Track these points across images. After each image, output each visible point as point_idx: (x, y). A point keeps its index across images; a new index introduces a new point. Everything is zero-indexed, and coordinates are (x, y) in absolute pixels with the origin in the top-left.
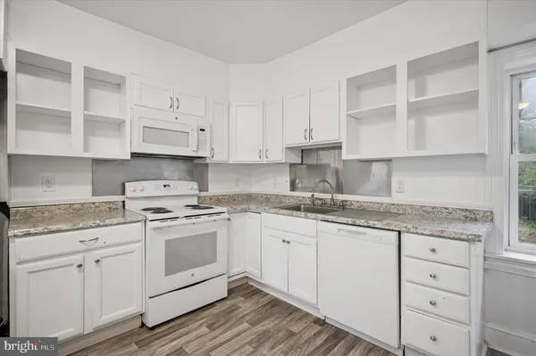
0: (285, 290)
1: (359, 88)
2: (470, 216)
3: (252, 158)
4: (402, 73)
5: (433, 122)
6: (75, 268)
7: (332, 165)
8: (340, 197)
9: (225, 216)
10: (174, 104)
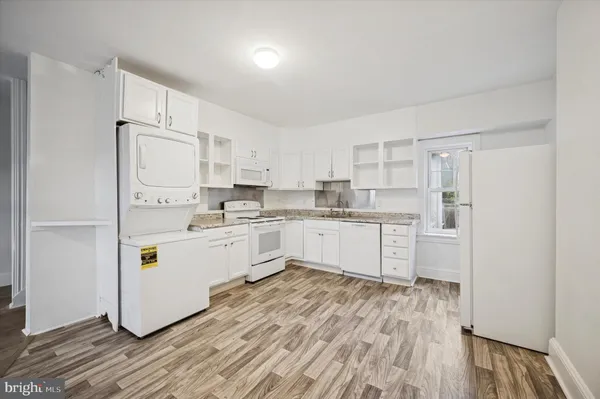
0: (320, 261)
1: (358, 149)
2: (411, 217)
3: (293, 186)
4: (381, 146)
5: (395, 171)
6: (223, 247)
7: (338, 191)
8: (347, 210)
9: (284, 221)
10: (254, 154)
